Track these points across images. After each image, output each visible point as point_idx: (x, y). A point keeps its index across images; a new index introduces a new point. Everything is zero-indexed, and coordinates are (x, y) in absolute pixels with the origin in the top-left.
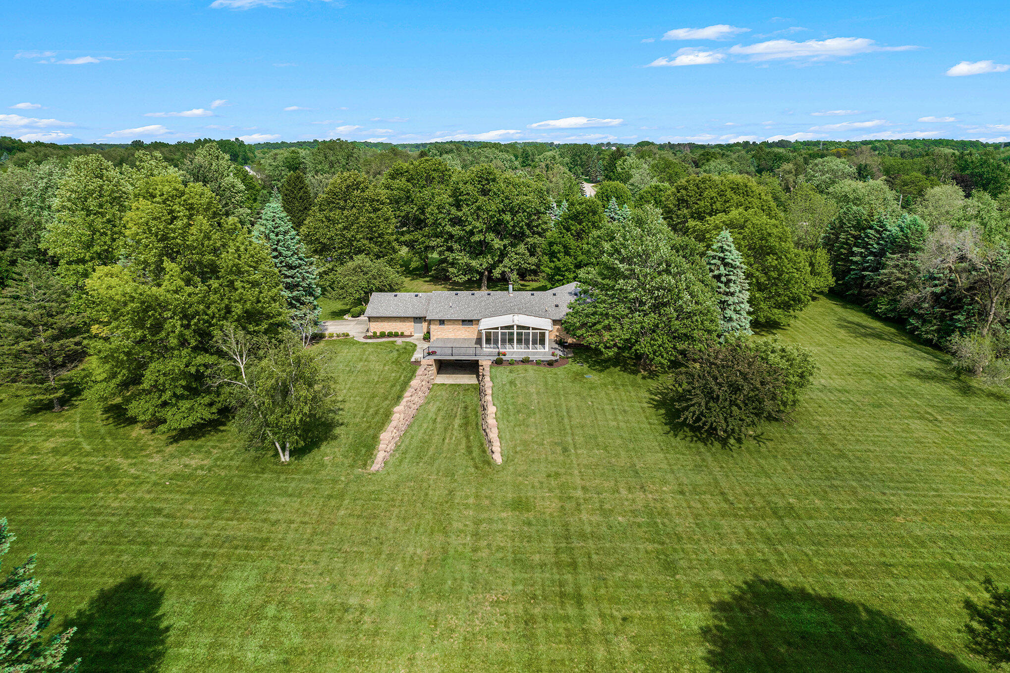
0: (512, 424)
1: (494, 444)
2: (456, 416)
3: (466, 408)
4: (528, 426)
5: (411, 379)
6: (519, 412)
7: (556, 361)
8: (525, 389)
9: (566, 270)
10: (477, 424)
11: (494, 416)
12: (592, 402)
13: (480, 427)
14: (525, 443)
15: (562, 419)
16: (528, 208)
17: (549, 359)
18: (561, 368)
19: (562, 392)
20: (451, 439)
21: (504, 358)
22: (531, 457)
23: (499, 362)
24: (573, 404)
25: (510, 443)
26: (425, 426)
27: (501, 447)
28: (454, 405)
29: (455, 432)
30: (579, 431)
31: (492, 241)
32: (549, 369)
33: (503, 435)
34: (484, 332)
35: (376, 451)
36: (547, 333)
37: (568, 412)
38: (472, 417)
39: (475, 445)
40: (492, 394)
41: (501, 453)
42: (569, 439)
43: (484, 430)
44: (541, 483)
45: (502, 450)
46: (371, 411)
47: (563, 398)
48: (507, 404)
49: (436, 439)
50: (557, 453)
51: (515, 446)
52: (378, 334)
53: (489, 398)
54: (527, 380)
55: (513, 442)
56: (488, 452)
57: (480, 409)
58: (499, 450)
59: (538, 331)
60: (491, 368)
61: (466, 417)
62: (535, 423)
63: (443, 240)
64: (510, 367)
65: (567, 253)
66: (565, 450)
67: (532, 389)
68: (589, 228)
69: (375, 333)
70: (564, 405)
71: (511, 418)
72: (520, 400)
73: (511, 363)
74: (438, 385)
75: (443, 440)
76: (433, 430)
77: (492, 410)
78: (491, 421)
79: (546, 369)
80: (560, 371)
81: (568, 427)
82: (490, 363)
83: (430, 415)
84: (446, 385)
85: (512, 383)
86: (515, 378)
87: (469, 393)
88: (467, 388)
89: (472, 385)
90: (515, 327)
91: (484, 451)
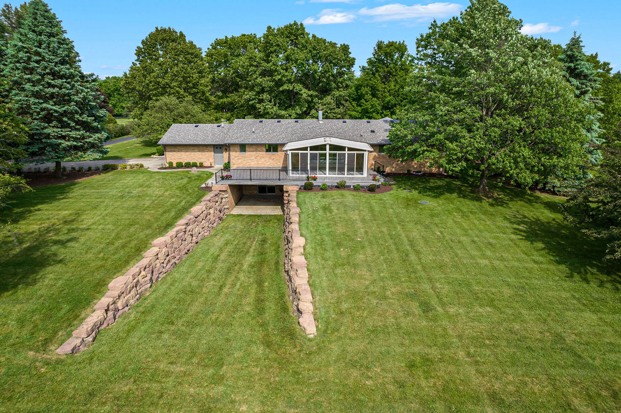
0: (330, 263)
1: (302, 297)
2: (248, 252)
3: (264, 241)
4: (355, 266)
5: (194, 204)
6: (339, 245)
7: (378, 187)
8: (344, 216)
9: (374, 112)
10: (277, 263)
11: (302, 250)
12: (441, 232)
13: (281, 268)
14: (354, 295)
15: (407, 255)
16: (335, 59)
17: (368, 184)
18: (385, 194)
19: (395, 220)
20: (233, 285)
21: (315, 183)
22: (370, 323)
23: (308, 187)
24: (415, 234)
25: (330, 296)
26: (200, 265)
27: (313, 303)
28: (249, 238)
29: (242, 276)
30: (437, 275)
31: (300, 91)
32: (371, 195)
33: (317, 282)
34: (289, 153)
35: (89, 310)
36: (366, 154)
37: (412, 245)
38: (271, 253)
39: (271, 295)
40: (300, 222)
41: (314, 314)
42: (426, 286)
43: (287, 272)
44: (401, 385)
45: (315, 308)
46: (118, 243)
47: (399, 227)
48: (320, 234)
49: (210, 285)
50: (414, 315)
51: (339, 301)
52: (175, 165)
53: (295, 227)
54: (345, 206)
55: (335, 294)
56: (291, 309)
57: (283, 243)
58: (311, 308)
59: (355, 152)
60: (298, 194)
61: (262, 253)
62: (366, 261)
63: (254, 93)
64: (321, 193)
65: (374, 95)
66: (426, 308)
67: (355, 216)
68: (396, 70)
69: (171, 164)
70: (403, 235)
71: (328, 254)
72: (340, 229)
73: (323, 188)
74: (234, 216)
75: (221, 288)
76: (209, 272)
77: (298, 242)
78: (298, 258)
79: (368, 195)
80: (387, 197)
81: (419, 267)
82: (296, 188)
83: (212, 250)
84: (243, 215)
85: (326, 209)
86: (330, 204)
87: (271, 224)
88: (269, 218)
89: (275, 216)
90: (328, 147)
91: (285, 309)
